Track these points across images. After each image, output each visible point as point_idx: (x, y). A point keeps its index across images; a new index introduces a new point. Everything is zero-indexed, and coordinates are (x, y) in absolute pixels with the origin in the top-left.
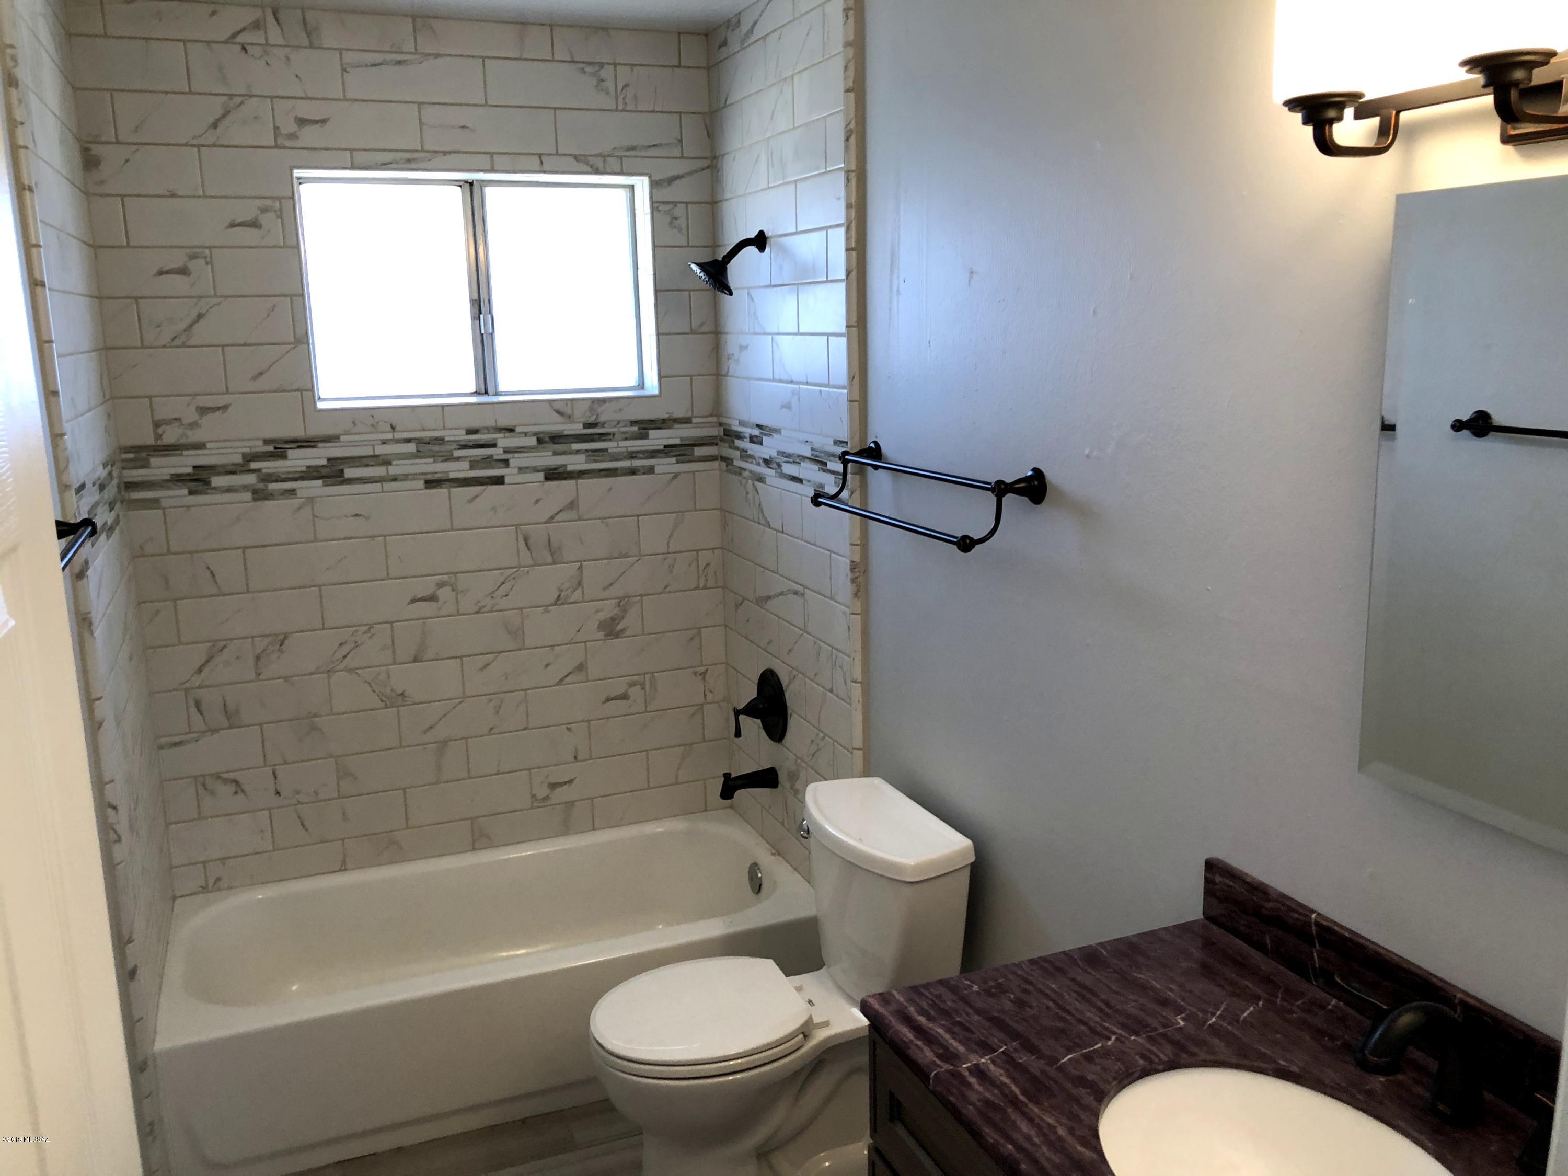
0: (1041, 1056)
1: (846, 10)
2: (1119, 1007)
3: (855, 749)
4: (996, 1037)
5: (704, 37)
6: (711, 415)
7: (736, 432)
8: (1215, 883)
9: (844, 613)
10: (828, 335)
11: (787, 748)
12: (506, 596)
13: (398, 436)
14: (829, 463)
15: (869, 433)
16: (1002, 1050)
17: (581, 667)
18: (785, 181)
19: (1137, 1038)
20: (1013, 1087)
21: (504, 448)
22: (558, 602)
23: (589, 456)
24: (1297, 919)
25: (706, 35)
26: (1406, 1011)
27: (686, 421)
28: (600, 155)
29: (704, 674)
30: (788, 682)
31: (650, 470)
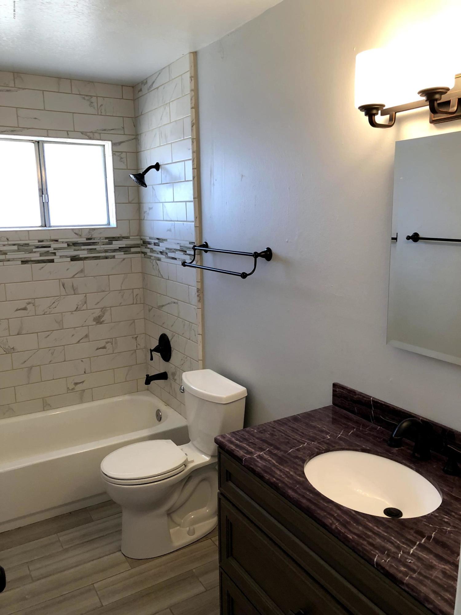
0: (281, 451)
1: (191, 77)
2: (307, 434)
3: (200, 360)
4: (265, 446)
5: (132, 88)
6: (137, 236)
7: (148, 241)
8: (336, 391)
9: (195, 308)
10: (186, 202)
11: (171, 363)
12: (56, 307)
13: (10, 243)
14: (187, 251)
15: (203, 240)
16: (267, 450)
17: (87, 336)
18: (167, 143)
19: (314, 443)
20: (273, 461)
21: (54, 248)
22: (77, 310)
23: (89, 251)
24: (366, 400)
25: (133, 87)
26: (405, 421)
27: (127, 238)
28: (91, 132)
29: (136, 338)
30: (171, 338)
31: (114, 257)
